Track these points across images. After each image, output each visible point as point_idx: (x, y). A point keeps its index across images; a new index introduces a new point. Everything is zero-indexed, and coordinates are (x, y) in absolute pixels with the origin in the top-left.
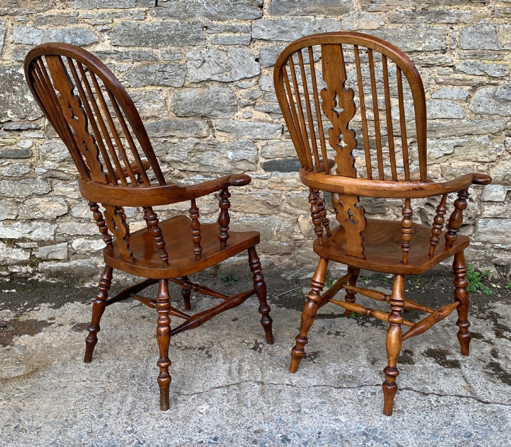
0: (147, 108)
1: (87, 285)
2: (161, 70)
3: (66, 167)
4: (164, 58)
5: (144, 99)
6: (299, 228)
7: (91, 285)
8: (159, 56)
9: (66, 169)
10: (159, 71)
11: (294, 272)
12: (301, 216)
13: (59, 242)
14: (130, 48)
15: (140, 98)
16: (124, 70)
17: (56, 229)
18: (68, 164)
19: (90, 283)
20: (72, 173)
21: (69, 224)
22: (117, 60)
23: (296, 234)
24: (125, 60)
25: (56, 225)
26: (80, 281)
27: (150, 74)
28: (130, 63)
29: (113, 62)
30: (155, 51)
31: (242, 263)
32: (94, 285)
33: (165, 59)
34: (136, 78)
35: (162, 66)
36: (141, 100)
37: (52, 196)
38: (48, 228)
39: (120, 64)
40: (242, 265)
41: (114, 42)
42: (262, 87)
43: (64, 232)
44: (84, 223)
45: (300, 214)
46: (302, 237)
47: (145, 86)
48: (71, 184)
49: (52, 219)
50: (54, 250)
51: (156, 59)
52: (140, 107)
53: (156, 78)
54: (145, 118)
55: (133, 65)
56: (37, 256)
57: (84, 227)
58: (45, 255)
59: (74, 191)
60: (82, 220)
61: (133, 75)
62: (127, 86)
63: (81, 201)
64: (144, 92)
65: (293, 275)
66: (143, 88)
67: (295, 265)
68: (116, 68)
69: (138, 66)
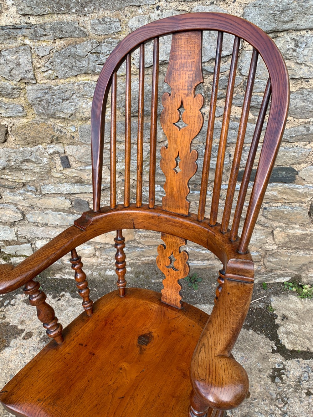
0: (84, 106)
1: (58, 276)
2: (94, 51)
3: (9, 175)
4: (96, 30)
5: (78, 95)
6: (274, 239)
7: (61, 277)
8: (89, 28)
9: (9, 177)
10: (92, 53)
11: (261, 277)
12: (278, 229)
13: (23, 243)
14: (46, 17)
15: (73, 94)
16: (45, 54)
17: (17, 232)
18: (10, 171)
19: (60, 275)
20: (17, 181)
21: (27, 228)
22: (31, 39)
23: (269, 245)
24: (42, 38)
25: (16, 228)
26: (51, 272)
27: (80, 58)
28: (50, 43)
29: (27, 41)
30: (82, 19)
31: (206, 267)
32: (63, 277)
33: (99, 33)
34: (62, 65)
35: (95, 45)
36: (74, 97)
37: (3, 203)
38: (9, 231)
39: (37, 44)
40: (205, 268)
41: (21, 10)
42: (242, 71)
43: (24, 235)
44: (42, 227)
45: (277, 227)
46: (275, 247)
47: (76, 76)
48: (18, 192)
49: (10, 223)
50: (20, 249)
51: (85, 33)
52: (75, 106)
53: (89, 64)
54: (84, 119)
55: (56, 45)
56: (6, 253)
57: (43, 231)
58: (13, 252)
59: (23, 200)
60: (39, 225)
61: (58, 61)
62: (54, 77)
63: (33, 208)
64: (76, 84)
65: (260, 279)
66: (74, 79)
67: (263, 270)
68: (33, 51)
69: (62, 46)
